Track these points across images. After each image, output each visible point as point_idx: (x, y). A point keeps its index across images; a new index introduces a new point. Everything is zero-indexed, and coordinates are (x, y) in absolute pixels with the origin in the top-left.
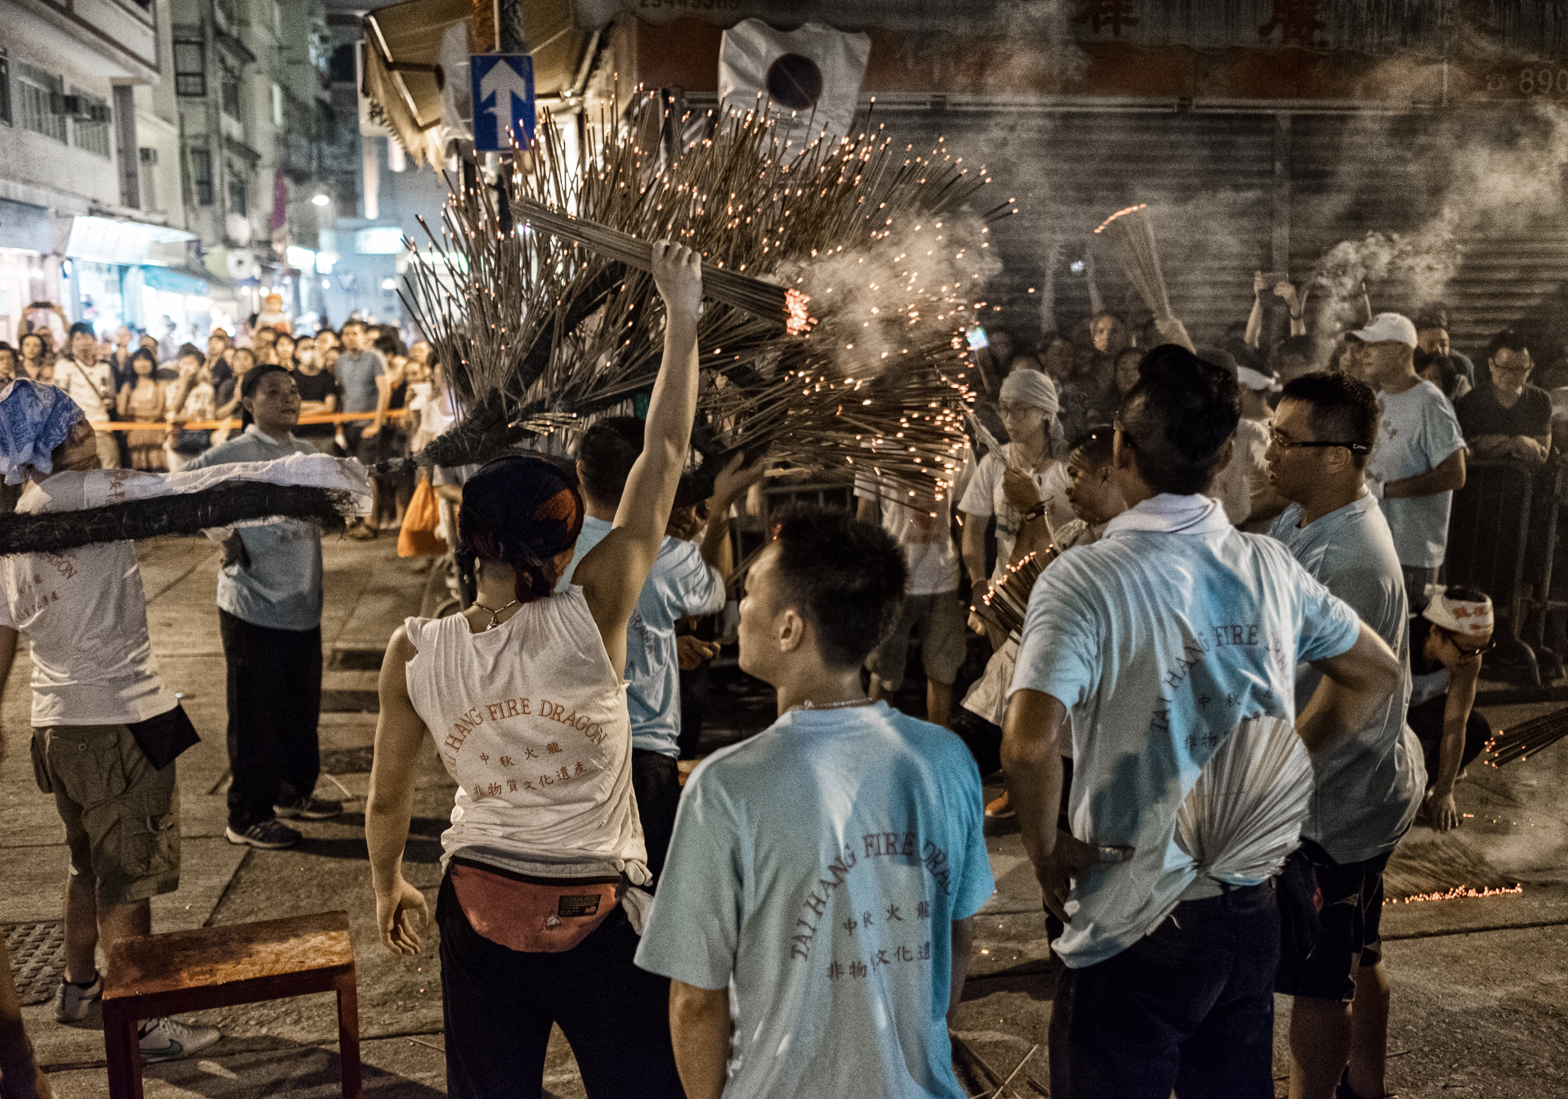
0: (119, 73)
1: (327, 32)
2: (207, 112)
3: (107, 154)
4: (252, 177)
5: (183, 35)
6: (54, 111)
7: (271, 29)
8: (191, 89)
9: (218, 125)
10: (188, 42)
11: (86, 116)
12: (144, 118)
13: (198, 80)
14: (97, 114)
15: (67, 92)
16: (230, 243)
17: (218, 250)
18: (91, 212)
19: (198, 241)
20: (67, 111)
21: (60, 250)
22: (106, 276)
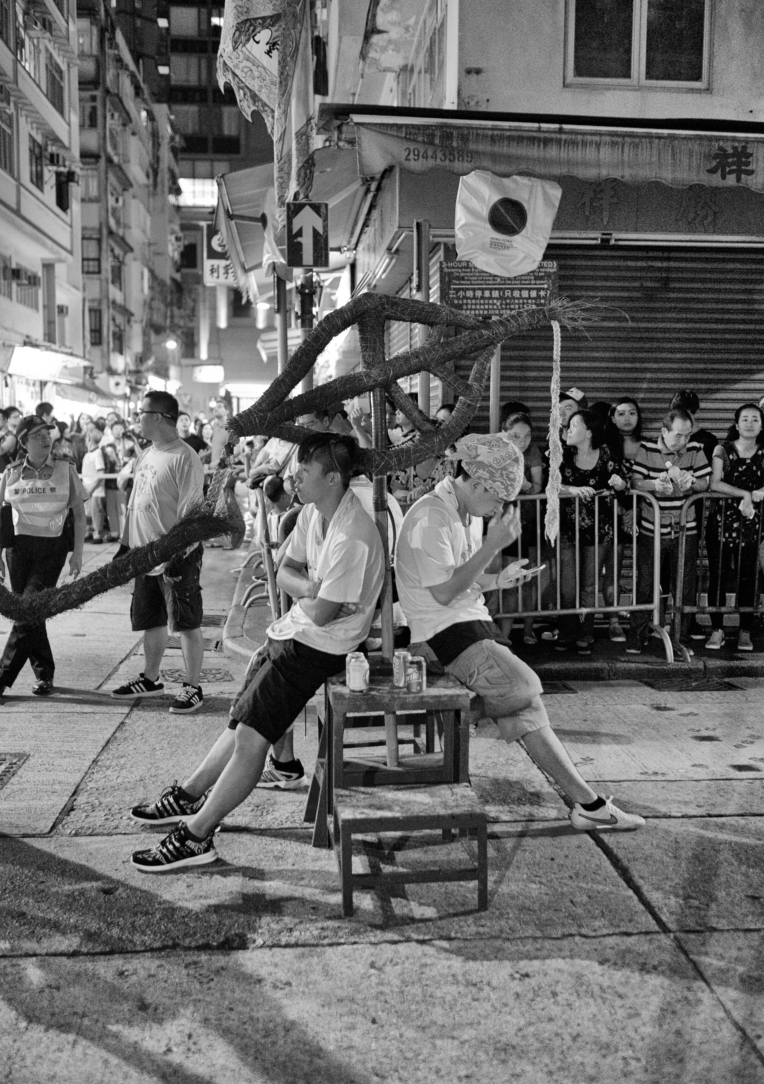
0: (47, 255)
1: (180, 234)
2: (101, 285)
3: (37, 308)
4: (127, 328)
5: (88, 234)
6: (5, 278)
7: (144, 231)
8: (91, 269)
9: (108, 291)
10: (90, 238)
11: (25, 282)
12: (61, 286)
13: (96, 263)
14: (32, 281)
15: (14, 266)
16: (111, 372)
17: (104, 375)
18: (25, 344)
19: (92, 368)
20: (13, 278)
21: (5, 369)
22: (31, 389)
